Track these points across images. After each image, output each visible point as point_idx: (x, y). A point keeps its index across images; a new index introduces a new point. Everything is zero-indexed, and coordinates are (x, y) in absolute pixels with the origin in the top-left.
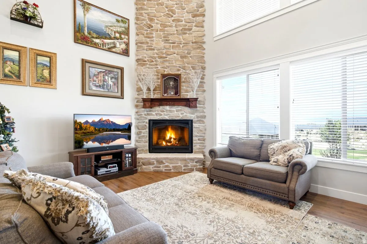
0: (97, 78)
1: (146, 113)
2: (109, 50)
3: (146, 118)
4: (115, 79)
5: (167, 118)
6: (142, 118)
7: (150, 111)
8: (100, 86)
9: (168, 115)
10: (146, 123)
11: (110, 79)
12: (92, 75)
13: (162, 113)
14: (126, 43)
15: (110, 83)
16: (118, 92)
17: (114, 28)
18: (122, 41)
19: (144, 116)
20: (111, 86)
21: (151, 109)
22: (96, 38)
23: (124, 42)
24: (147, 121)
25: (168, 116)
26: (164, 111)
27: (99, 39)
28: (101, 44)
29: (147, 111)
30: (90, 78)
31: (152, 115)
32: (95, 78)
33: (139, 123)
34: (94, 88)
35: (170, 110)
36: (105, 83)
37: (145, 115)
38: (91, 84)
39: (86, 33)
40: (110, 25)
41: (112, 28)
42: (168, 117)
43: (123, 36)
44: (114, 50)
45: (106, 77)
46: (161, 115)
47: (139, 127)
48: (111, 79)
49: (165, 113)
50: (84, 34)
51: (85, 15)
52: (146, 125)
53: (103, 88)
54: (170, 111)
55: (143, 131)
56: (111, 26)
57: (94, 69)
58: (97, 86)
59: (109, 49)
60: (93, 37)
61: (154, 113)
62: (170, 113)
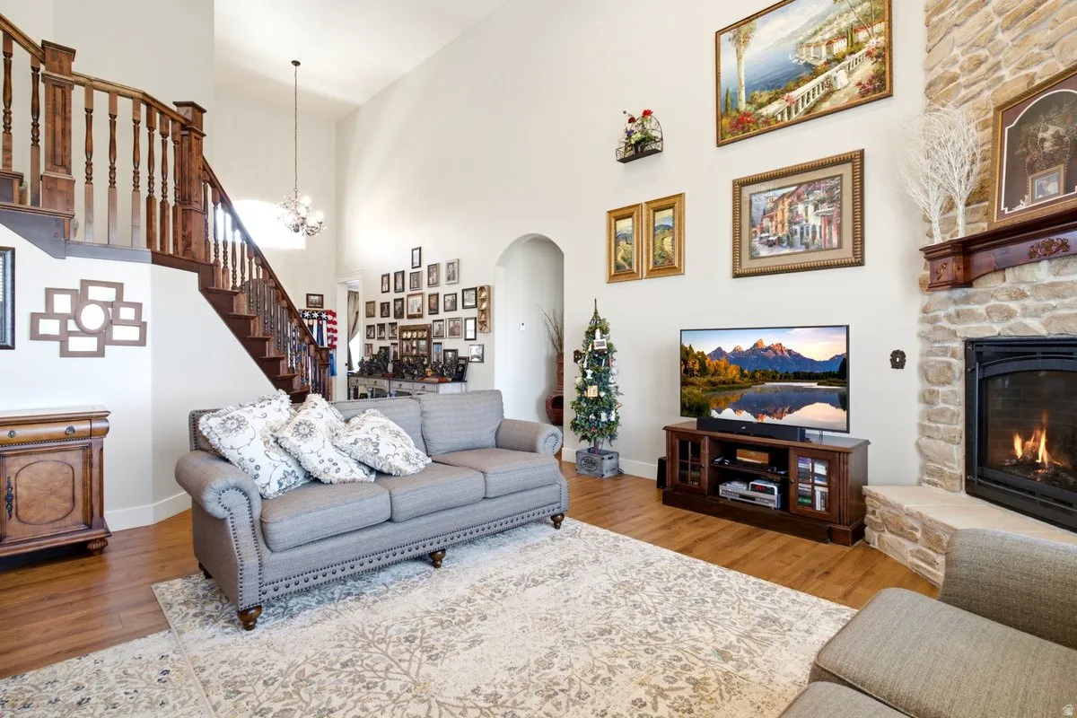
0: (771, 218)
1: (952, 309)
2: (811, 115)
3: (954, 333)
4: (831, 200)
5: (1037, 327)
6: (939, 335)
7: (966, 300)
8: (779, 242)
9: (1044, 310)
10: (954, 355)
11: (811, 208)
12: (757, 214)
13: (1014, 305)
14: (875, 53)
15: (814, 221)
16: (840, 246)
17: (827, 28)
18: (857, 55)
19: (945, 323)
20: (814, 233)
21: (970, 291)
22: (770, 101)
23: (869, 54)
24: (959, 346)
25: (1046, 315)
26: (1023, 295)
27: (776, 99)
28: (782, 113)
29: (955, 302)
30: (752, 225)
31: (971, 316)
32: (766, 222)
33: (930, 353)
34: (764, 252)
35: (1052, 285)
36: (797, 227)
37: (949, 317)
38: (756, 243)
39: (743, 106)
40: (810, 31)
41: (818, 38)
42: (1046, 325)
43: (862, 35)
44: (826, 106)
45: (800, 208)
46: (1009, 315)
47: (931, 373)
48: (816, 208)
49: (1027, 302)
50: (738, 110)
51: (739, 58)
52: (949, 366)
53: (791, 245)
54: (1054, 290)
55: (941, 389)
56: (816, 33)
57: (763, 196)
58: (771, 244)
59: (809, 111)
60: (761, 106)
61: (980, 309)
62: (1053, 303)
